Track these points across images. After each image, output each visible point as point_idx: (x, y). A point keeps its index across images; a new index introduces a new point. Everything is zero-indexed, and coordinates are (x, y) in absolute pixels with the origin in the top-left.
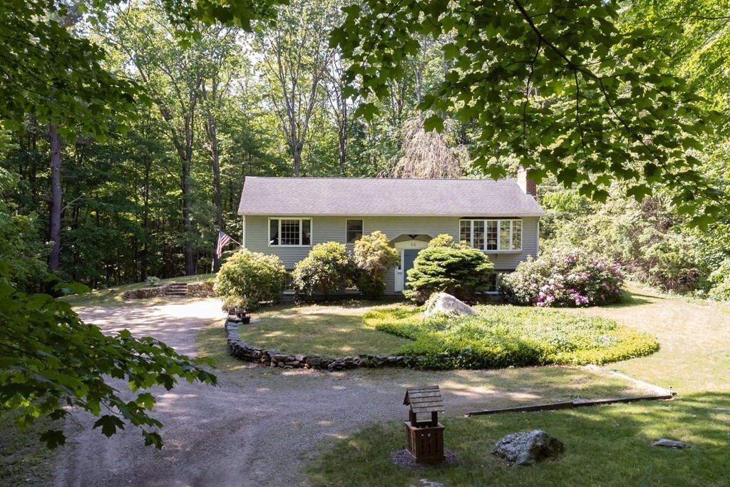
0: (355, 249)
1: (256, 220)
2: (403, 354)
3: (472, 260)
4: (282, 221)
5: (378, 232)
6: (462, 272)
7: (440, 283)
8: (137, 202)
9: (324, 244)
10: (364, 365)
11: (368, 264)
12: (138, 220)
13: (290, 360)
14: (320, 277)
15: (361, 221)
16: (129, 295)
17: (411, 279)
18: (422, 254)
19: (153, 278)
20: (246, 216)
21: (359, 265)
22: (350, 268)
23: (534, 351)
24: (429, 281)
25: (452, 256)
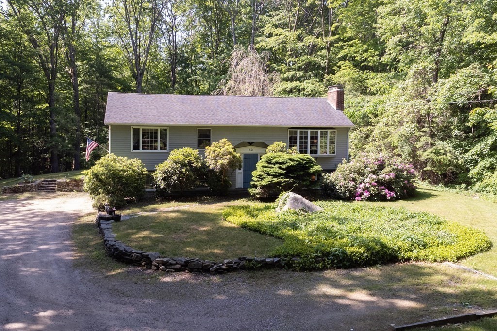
0: (206, 154)
1: (120, 129)
2: (279, 256)
3: (306, 163)
4: (143, 129)
5: (225, 139)
6: (299, 173)
7: (281, 182)
8: (11, 112)
9: (180, 149)
10: (243, 268)
11: (219, 167)
12: (12, 128)
13: (171, 264)
14: (178, 178)
15: (209, 130)
16: (6, 190)
17: (255, 179)
18: (264, 158)
19: (27, 176)
20: (112, 125)
21: (211, 168)
22: (203, 170)
23: (393, 250)
24: (272, 181)
25: (290, 160)
